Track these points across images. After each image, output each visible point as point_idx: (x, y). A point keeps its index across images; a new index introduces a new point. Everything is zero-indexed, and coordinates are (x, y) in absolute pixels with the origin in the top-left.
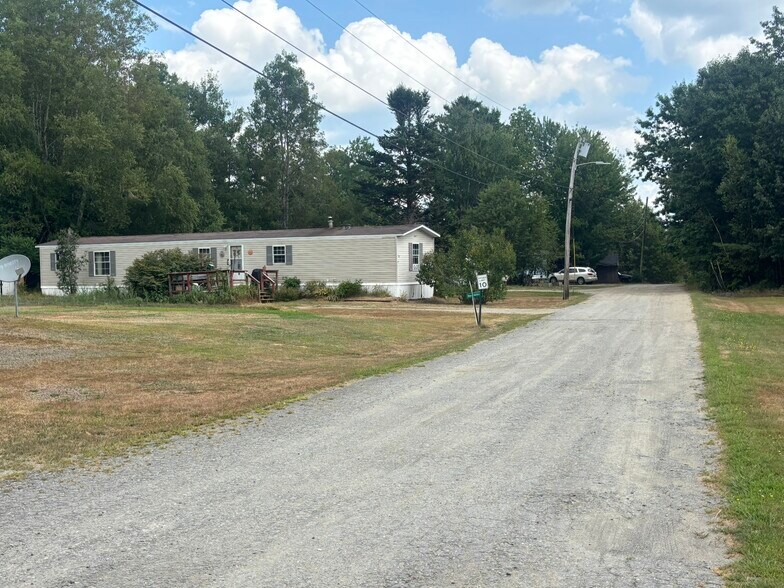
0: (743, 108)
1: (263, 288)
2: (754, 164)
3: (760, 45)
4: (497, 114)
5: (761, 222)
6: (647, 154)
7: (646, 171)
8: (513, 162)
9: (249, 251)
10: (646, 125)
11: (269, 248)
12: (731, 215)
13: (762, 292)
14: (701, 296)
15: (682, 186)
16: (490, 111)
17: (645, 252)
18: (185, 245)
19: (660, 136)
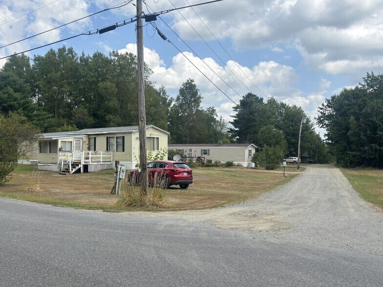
0: (356, 107)
1: (201, 163)
2: (360, 126)
3: (362, 85)
4: (262, 99)
5: (363, 145)
6: (322, 119)
7: (322, 125)
9: (195, 151)
10: (321, 109)
11: (202, 150)
12: (352, 143)
13: (363, 168)
14: (343, 169)
15: (335, 132)
16: (259, 98)
18: (174, 148)
19: (326, 113)
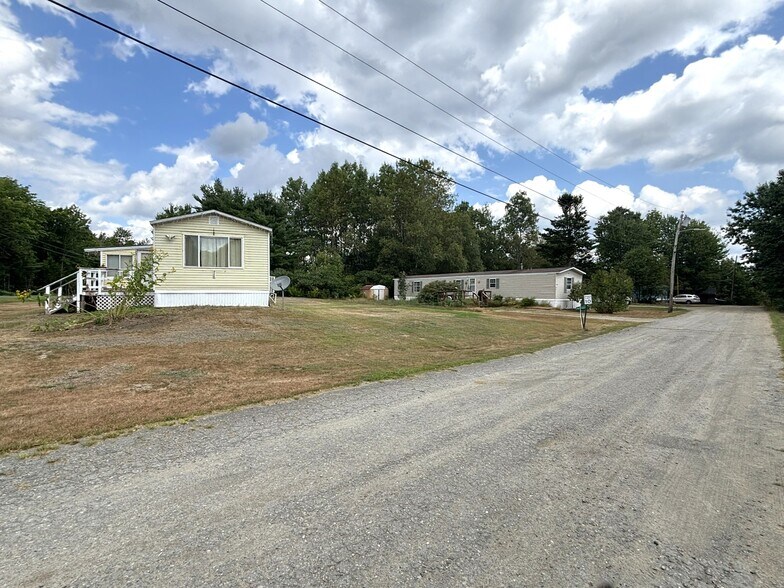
1: (483, 300)
6: (736, 228)
8: (647, 239)
9: (478, 282)
11: (488, 280)
15: (762, 245)
17: (735, 287)
18: (449, 279)
19: (746, 217)
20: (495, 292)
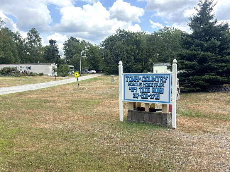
1: (26, 74)
2: (112, 55)
3: (115, 34)
9: (23, 67)
11: (27, 67)
16: (78, 40)
18: (11, 66)
20: (30, 71)
